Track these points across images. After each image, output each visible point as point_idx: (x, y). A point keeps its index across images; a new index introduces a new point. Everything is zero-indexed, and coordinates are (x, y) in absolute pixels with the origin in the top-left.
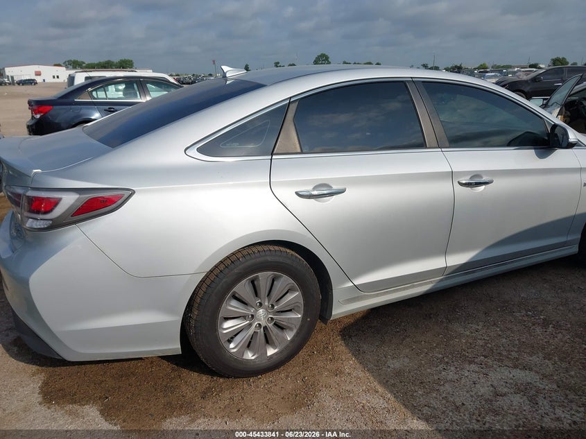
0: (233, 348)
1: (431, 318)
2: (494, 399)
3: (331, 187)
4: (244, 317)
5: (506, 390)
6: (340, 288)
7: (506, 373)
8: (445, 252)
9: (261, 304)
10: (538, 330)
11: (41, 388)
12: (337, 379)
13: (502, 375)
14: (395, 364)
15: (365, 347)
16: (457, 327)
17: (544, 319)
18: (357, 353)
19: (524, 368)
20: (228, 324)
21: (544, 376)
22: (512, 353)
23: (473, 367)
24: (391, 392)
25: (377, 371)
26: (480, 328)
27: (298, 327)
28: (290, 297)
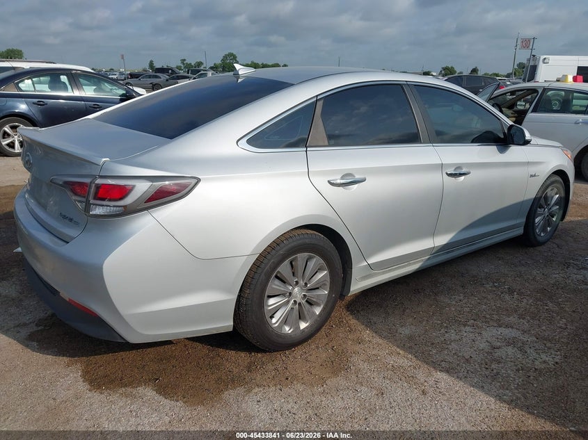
0: (275, 324)
1: (419, 292)
2: (492, 351)
3: (354, 176)
4: (283, 295)
5: (499, 344)
6: (358, 266)
7: (495, 331)
8: (433, 234)
9: (297, 282)
10: (507, 297)
11: (83, 376)
12: (361, 346)
13: (491, 333)
14: (405, 331)
15: (375, 319)
16: (444, 299)
17: (509, 289)
18: (369, 325)
19: (507, 327)
20: (272, 301)
21: (524, 332)
22: (494, 316)
23: (468, 328)
24: (411, 353)
25: (391, 336)
26: (462, 298)
27: (324, 302)
28: (320, 275)
